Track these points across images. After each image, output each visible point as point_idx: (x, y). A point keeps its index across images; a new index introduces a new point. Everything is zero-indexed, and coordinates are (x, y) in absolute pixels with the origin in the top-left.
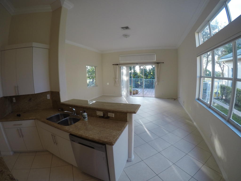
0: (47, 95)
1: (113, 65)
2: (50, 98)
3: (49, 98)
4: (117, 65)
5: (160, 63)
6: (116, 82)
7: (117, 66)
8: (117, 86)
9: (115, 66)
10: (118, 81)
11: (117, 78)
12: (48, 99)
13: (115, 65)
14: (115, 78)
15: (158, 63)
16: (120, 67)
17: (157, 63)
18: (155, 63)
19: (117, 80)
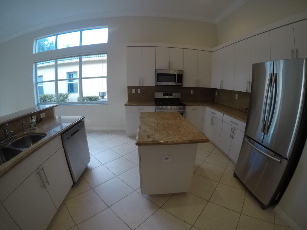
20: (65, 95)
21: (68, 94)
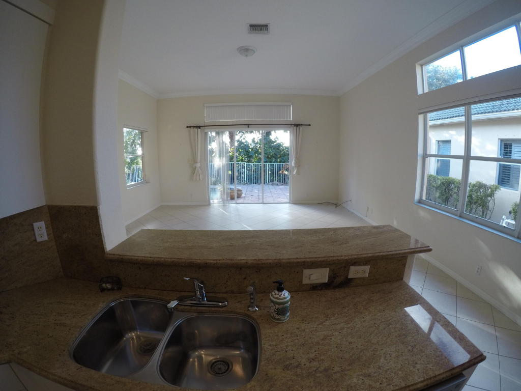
0: (36, 225)
1: (187, 127)
2: (48, 235)
3: (45, 238)
4: (199, 127)
5: (302, 125)
6: (197, 169)
7: (199, 130)
8: (198, 179)
9: (192, 130)
10: (200, 167)
11: (199, 160)
12: (39, 239)
13: (193, 127)
14: (195, 161)
15: (297, 125)
16: (206, 133)
17: (295, 125)
18: (291, 125)
19: (198, 165)
20: (490, 188)
21: (496, 188)
